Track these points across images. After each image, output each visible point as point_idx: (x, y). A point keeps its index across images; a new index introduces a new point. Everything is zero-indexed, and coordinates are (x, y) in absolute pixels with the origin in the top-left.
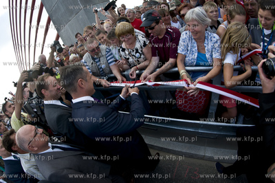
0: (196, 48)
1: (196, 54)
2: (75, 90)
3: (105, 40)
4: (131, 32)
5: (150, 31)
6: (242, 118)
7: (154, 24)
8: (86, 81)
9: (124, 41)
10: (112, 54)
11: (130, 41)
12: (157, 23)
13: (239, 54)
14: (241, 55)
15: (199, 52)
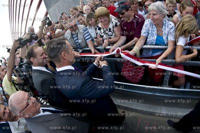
0: (156, 32)
1: (156, 36)
2: (59, 61)
3: (83, 21)
4: (107, 15)
5: (121, 16)
6: (189, 84)
7: (124, 11)
8: (68, 53)
9: (101, 21)
10: (88, 32)
11: (106, 22)
12: (127, 10)
13: (189, 39)
14: (190, 39)
15: (158, 35)
